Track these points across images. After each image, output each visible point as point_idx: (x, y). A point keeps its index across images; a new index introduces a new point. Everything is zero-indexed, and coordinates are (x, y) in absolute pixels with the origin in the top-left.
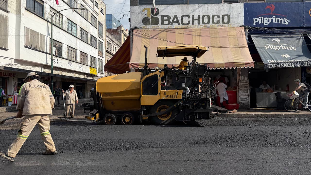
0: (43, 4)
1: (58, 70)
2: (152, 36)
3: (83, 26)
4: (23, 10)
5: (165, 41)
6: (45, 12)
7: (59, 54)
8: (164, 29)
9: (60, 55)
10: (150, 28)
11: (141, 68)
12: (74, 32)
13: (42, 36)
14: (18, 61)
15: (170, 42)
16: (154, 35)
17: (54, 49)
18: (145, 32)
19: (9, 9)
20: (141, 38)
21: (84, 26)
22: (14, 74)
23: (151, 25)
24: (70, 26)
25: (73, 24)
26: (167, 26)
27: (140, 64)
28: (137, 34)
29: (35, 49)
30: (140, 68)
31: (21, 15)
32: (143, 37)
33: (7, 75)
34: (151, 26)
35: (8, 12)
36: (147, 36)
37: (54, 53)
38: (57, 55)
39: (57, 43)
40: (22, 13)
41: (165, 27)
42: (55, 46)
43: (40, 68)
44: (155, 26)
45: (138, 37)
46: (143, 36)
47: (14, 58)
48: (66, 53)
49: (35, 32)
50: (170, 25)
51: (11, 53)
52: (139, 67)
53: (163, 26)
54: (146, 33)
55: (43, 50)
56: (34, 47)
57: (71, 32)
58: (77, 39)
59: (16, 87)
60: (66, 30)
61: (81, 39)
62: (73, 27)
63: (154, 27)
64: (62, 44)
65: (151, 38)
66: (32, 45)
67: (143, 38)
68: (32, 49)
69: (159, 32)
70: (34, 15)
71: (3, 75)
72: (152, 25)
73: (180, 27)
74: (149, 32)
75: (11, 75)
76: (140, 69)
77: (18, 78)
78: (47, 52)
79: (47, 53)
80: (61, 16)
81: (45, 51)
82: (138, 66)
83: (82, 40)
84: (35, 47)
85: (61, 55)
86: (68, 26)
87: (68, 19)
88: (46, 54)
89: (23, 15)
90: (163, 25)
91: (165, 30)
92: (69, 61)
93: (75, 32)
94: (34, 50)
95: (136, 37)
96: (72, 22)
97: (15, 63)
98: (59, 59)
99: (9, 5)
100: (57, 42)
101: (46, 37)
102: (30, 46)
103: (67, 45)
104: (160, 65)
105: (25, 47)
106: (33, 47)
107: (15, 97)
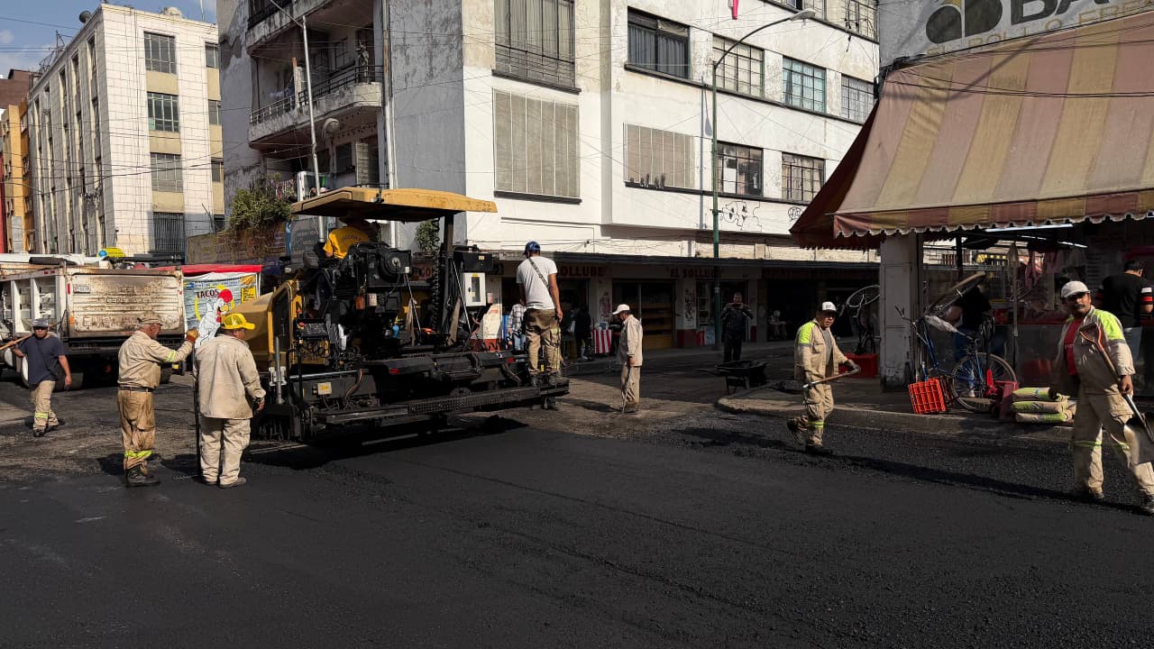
0: (684, 34)
1: (753, 243)
2: (962, 87)
3: (855, 67)
4: (618, 73)
5: (1018, 94)
6: (695, 59)
7: (749, 188)
8: (1024, 41)
9: (754, 193)
10: (957, 48)
11: (878, 230)
12: (812, 97)
13: (682, 142)
14: (612, 230)
15: (1036, 95)
16: (970, 82)
17: (730, 174)
18: (936, 72)
19: (580, 83)
20: (909, 103)
21: (861, 65)
22: (600, 268)
23: (963, 34)
24: (796, 79)
25: (808, 71)
26: (1039, 21)
27: (875, 216)
28: (898, 90)
29: (660, 186)
30: (873, 230)
31: (614, 91)
32: (918, 98)
33: (580, 272)
34: (963, 42)
35: (577, 91)
36: (939, 89)
37: (729, 188)
38: (742, 191)
39: (742, 154)
40: (616, 82)
41: (1029, 32)
42: (732, 164)
43: (685, 243)
44: (984, 37)
45: (900, 102)
46: (920, 92)
47: (600, 223)
48: (780, 181)
49: (657, 132)
50: (1053, 16)
51: (591, 209)
52: (873, 226)
53: (1018, 30)
54: (938, 77)
55: (687, 183)
56: (656, 181)
57: (802, 101)
58: (828, 120)
59: (609, 306)
60: (780, 98)
61: (845, 117)
62: (808, 82)
63: (978, 43)
64: (762, 153)
65: (954, 97)
66: (648, 176)
67: (920, 104)
68: (651, 188)
69: (998, 59)
70: (653, 80)
71: (571, 274)
72: (966, 36)
73: (1109, 11)
74: (951, 70)
75: (592, 272)
76: (872, 233)
77: (614, 279)
78: (704, 189)
79: (703, 193)
80: (756, 55)
81: (697, 187)
82: (866, 225)
83: (852, 118)
84: (660, 179)
85: (760, 191)
86: (789, 83)
87: (785, 57)
88: (699, 197)
89: (618, 88)
90: (1019, 25)
91: (1030, 45)
92: (791, 206)
93: (819, 97)
94: (659, 190)
95: (891, 101)
96: (803, 63)
97: (603, 235)
98: (751, 205)
99: (579, 69)
100: (739, 149)
101: (697, 141)
102: (642, 180)
103: (783, 153)
104: (958, 210)
105: (628, 185)
106: (651, 183)
107: (600, 333)
